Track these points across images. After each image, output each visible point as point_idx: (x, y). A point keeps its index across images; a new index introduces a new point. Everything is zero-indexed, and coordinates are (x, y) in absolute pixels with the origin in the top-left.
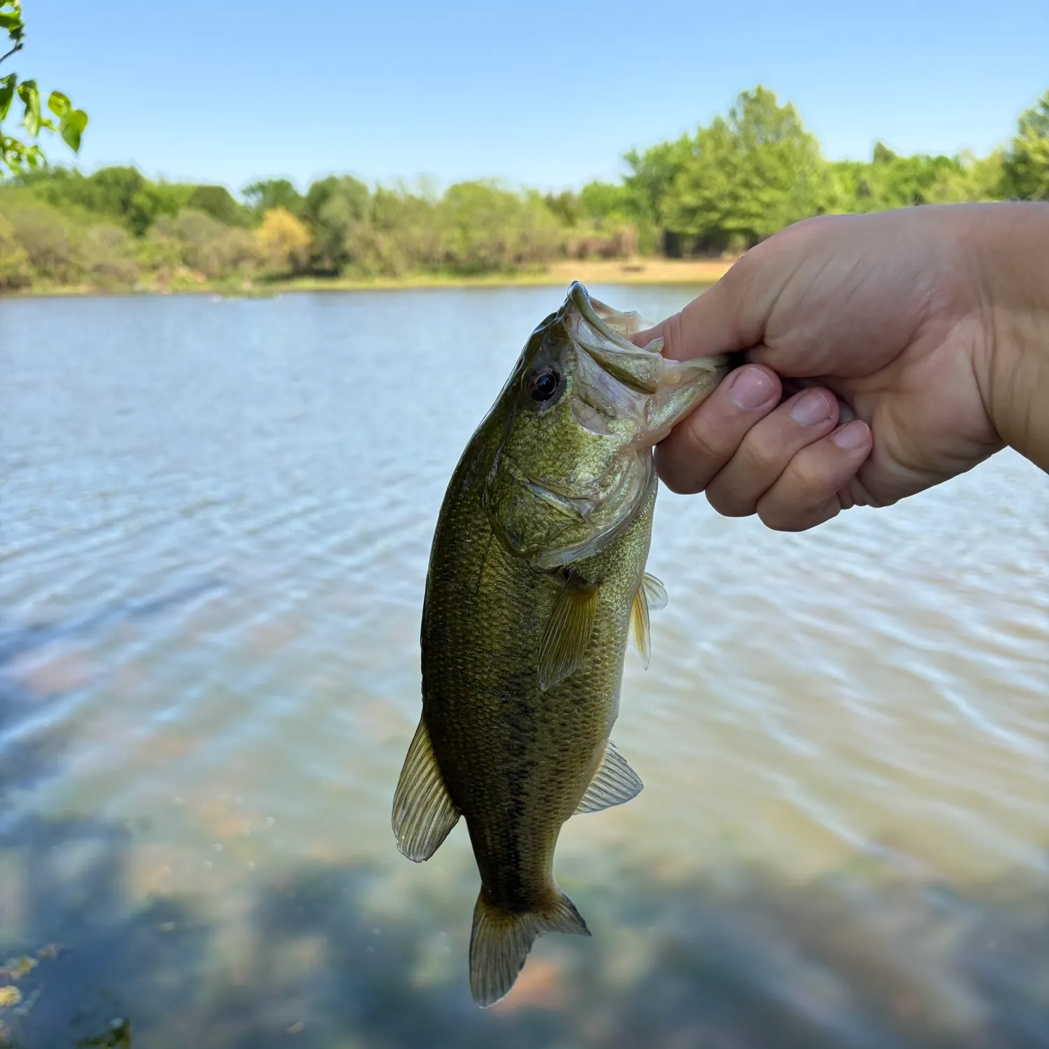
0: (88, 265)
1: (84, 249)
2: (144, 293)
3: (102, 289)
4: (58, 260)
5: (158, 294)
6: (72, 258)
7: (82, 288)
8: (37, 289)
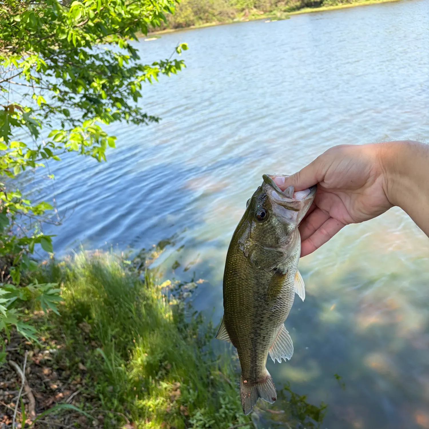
0: (216, 13)
1: (215, 6)
2: (238, 22)
3: (222, 23)
4: (205, 12)
5: (244, 22)
6: (210, 10)
7: (214, 23)
8: (197, 26)
